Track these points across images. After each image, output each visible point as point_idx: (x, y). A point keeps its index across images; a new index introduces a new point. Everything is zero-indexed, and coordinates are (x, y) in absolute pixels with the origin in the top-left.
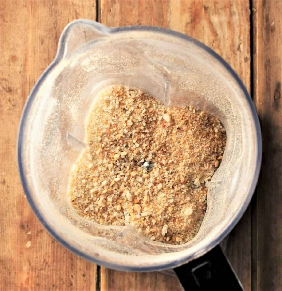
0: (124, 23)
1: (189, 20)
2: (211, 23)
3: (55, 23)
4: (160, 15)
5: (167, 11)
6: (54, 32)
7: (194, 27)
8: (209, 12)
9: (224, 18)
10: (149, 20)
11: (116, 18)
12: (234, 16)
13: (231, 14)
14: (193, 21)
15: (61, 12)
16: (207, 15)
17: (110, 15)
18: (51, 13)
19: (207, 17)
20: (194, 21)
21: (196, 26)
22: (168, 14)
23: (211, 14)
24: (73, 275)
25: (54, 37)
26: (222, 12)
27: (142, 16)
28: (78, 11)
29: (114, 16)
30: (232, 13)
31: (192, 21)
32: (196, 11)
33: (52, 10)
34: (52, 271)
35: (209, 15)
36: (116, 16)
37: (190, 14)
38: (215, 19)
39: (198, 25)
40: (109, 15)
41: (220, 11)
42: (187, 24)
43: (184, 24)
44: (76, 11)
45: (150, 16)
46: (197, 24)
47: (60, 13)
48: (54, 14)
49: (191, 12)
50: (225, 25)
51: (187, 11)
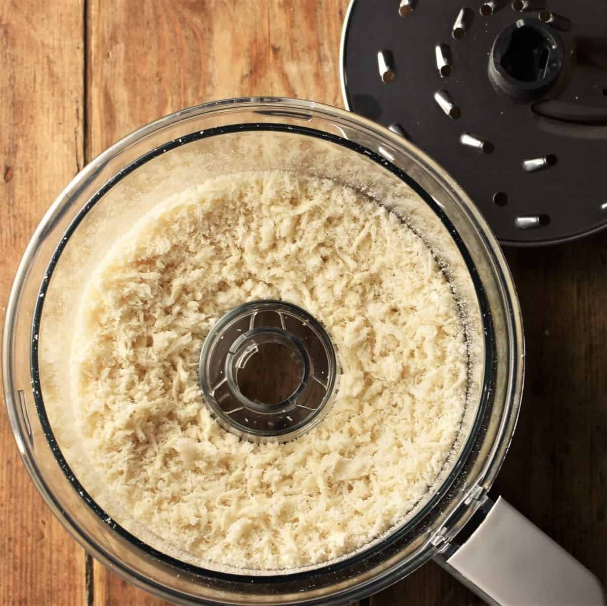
0: (132, 77)
1: (246, 71)
2: (284, 76)
3: (12, 78)
4: (195, 61)
5: (208, 55)
6: (10, 94)
7: (256, 83)
8: (282, 56)
9: (308, 68)
10: (177, 72)
11: (118, 68)
12: (325, 63)
13: (321, 60)
14: (253, 72)
15: (22, 59)
16: (278, 61)
17: (107, 62)
18: (4, 60)
19: (279, 64)
20: (255, 70)
21: (258, 81)
22: (210, 61)
23: (284, 60)
24: (44, 519)
25: (10, 102)
26: (305, 57)
27: (164, 63)
28: (51, 56)
29: (114, 64)
30: (322, 57)
31: (251, 72)
32: (259, 54)
33: (6, 56)
34: (7, 513)
35: (282, 61)
36: (117, 65)
37: (249, 61)
38: (292, 69)
39: (263, 79)
40: (105, 64)
41: (300, 54)
42: (243, 78)
43: (238, 78)
44: (48, 57)
45: (178, 65)
46: (260, 77)
47: (20, 60)
48: (9, 62)
49: (250, 57)
50: (310, 80)
51: (242, 55)
